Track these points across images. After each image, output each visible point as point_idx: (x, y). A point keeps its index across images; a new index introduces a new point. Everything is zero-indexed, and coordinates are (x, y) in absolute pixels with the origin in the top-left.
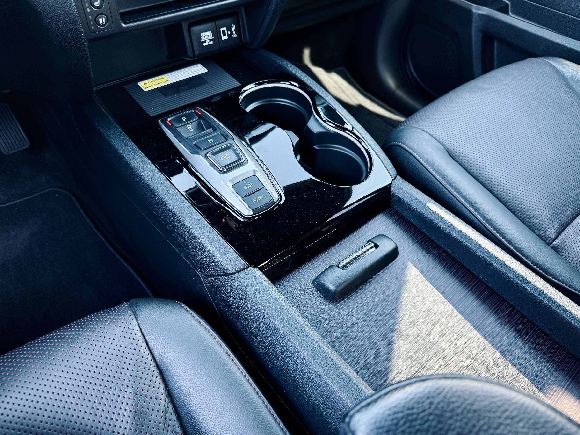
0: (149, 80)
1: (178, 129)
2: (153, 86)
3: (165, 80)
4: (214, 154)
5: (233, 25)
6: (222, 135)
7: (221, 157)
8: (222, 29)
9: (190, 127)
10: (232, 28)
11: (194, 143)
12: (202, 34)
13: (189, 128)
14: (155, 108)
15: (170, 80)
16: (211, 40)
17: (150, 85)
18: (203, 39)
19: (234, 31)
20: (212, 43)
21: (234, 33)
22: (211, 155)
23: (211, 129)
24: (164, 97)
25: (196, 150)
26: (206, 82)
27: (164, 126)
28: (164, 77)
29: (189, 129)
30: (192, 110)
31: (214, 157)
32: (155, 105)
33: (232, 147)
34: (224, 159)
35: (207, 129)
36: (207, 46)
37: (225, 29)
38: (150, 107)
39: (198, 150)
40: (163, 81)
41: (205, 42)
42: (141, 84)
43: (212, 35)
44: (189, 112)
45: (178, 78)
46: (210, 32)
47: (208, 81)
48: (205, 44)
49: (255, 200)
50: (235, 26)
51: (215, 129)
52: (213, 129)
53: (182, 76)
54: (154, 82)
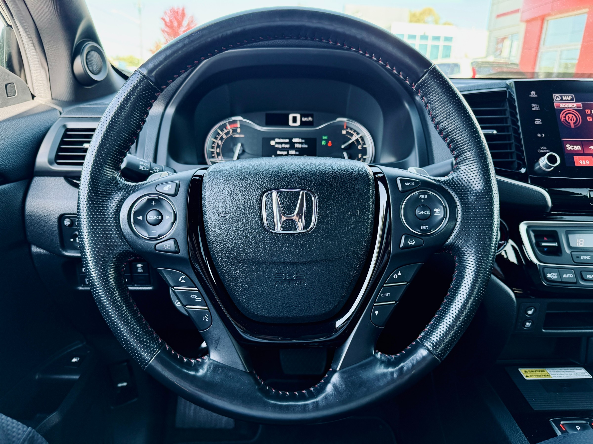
0: (531, 369)
2: (535, 376)
3: (547, 374)
14: (536, 401)
17: (531, 375)
24: (546, 392)
27: (556, 427)
28: (545, 370)
30: (586, 420)
32: (536, 397)
38: (531, 398)
40: (544, 374)
42: (522, 371)
44: (584, 421)
45: (560, 376)
53: (564, 375)
54: (535, 373)
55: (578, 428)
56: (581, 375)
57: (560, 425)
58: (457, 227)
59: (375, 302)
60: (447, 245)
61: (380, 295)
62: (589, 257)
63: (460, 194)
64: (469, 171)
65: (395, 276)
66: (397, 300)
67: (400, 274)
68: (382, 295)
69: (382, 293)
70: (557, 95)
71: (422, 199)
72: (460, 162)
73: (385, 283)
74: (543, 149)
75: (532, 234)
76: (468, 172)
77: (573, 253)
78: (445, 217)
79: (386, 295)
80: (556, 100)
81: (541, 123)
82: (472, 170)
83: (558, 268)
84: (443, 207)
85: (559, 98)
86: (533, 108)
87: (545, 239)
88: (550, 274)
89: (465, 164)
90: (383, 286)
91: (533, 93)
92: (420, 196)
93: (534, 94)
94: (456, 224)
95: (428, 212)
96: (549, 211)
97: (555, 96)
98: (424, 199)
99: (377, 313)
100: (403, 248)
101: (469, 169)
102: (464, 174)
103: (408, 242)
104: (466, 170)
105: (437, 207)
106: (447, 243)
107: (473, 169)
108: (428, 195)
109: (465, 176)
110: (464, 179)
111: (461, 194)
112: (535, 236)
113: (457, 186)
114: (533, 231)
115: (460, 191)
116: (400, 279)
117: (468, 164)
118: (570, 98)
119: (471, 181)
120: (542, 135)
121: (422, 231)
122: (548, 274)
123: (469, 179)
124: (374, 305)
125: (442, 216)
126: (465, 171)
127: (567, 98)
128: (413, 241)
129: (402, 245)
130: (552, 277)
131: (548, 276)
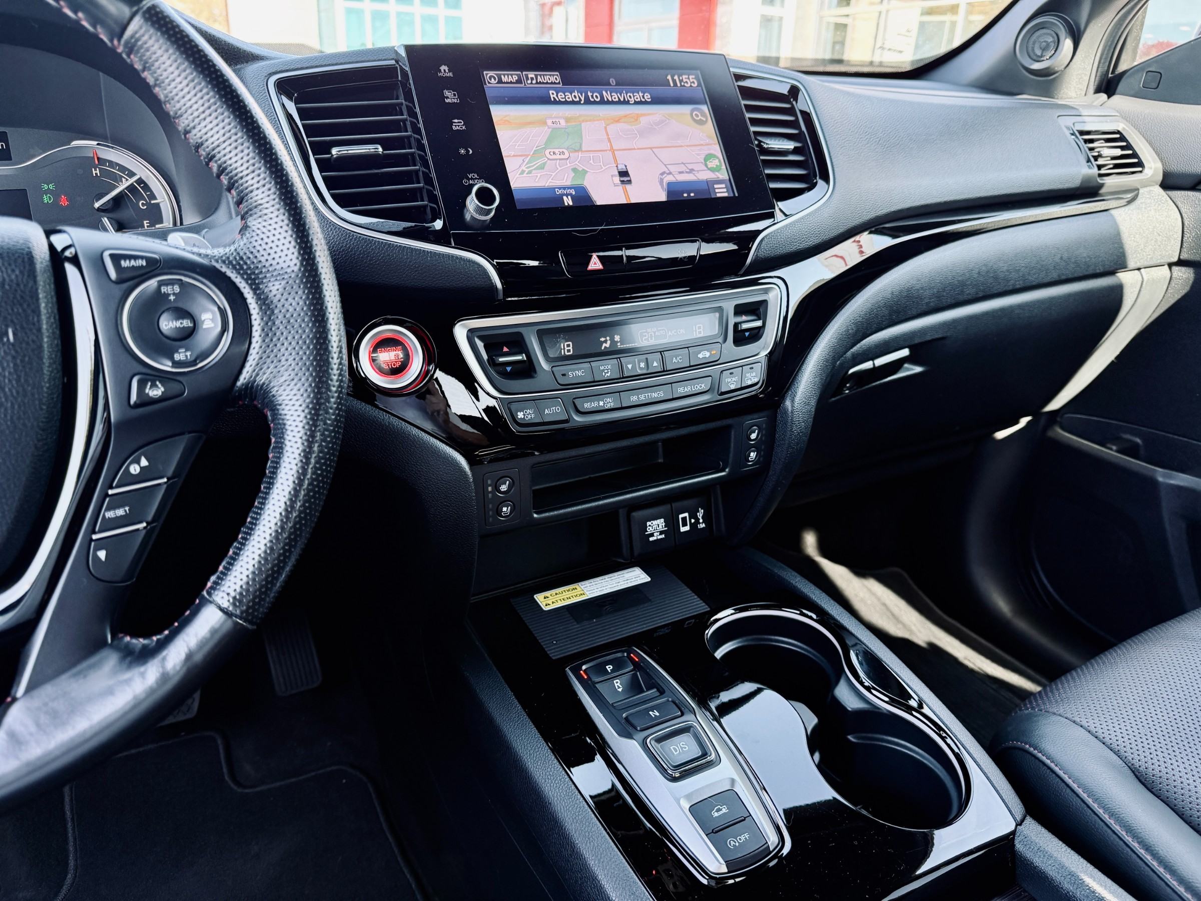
0: (553, 592)
1: (597, 686)
2: (559, 601)
3: (579, 593)
4: (659, 740)
5: (700, 509)
6: (674, 702)
7: (671, 748)
8: (681, 516)
9: (618, 684)
10: (698, 514)
11: (624, 715)
12: (648, 523)
13: (616, 685)
14: (558, 642)
15: (588, 593)
16: (661, 533)
17: (554, 600)
18: (650, 530)
19: (700, 518)
20: (663, 536)
21: (701, 521)
22: (653, 742)
23: (655, 690)
24: (575, 623)
25: (627, 729)
26: (646, 600)
27: (575, 679)
28: (577, 587)
29: (617, 688)
30: (623, 652)
31: (659, 746)
32: (558, 637)
33: (692, 729)
34: (676, 751)
35: (648, 690)
36: (655, 540)
37: (686, 515)
38: (550, 640)
39: (631, 729)
40: (575, 594)
41: (652, 535)
42: (539, 598)
43: (664, 524)
44: (619, 655)
45: (600, 589)
46: (662, 520)
47: (650, 598)
48: (651, 539)
49: (732, 843)
50: (702, 511)
51: (662, 692)
52: (658, 690)
53: (607, 587)
54: (560, 595)
55: (609, 668)
56: (634, 580)
57: (581, 672)
58: (254, 348)
59: (94, 532)
60: (240, 389)
61: (104, 515)
62: (583, 372)
63: (250, 279)
64: (264, 230)
65: (135, 469)
66: (150, 518)
67: (144, 462)
68: (110, 514)
69: (108, 509)
70: (491, 73)
71: (169, 295)
72: (247, 213)
73: (111, 487)
74: (472, 179)
75: (480, 345)
76: (263, 233)
77: (554, 369)
78: (224, 329)
79: (120, 512)
80: (489, 83)
81: (464, 127)
82: (270, 228)
83: (534, 400)
84: (219, 308)
85: (495, 79)
86: (447, 98)
87: (505, 349)
88: (522, 413)
89: (255, 216)
90: (107, 495)
91: (444, 68)
92: (164, 289)
93: (447, 71)
94: (250, 343)
95: (187, 323)
96: (501, 296)
97: (487, 74)
98: (174, 294)
99: (102, 554)
100: (137, 406)
101: (264, 227)
102: (256, 238)
103: (147, 391)
104: (258, 229)
105: (206, 310)
106: (239, 384)
107: (270, 225)
108: (181, 283)
109: (260, 242)
110: (258, 248)
111: (255, 279)
112: (485, 347)
113: (246, 263)
114: (481, 338)
115: (250, 274)
116: (145, 475)
117: (260, 217)
118: (515, 78)
119: (272, 252)
120: (469, 151)
121: (176, 364)
122: (519, 413)
123: (267, 247)
124: (91, 540)
125: (219, 328)
126: (258, 232)
127: (510, 79)
128: (159, 388)
129: (134, 398)
130: (527, 417)
131: (519, 417)
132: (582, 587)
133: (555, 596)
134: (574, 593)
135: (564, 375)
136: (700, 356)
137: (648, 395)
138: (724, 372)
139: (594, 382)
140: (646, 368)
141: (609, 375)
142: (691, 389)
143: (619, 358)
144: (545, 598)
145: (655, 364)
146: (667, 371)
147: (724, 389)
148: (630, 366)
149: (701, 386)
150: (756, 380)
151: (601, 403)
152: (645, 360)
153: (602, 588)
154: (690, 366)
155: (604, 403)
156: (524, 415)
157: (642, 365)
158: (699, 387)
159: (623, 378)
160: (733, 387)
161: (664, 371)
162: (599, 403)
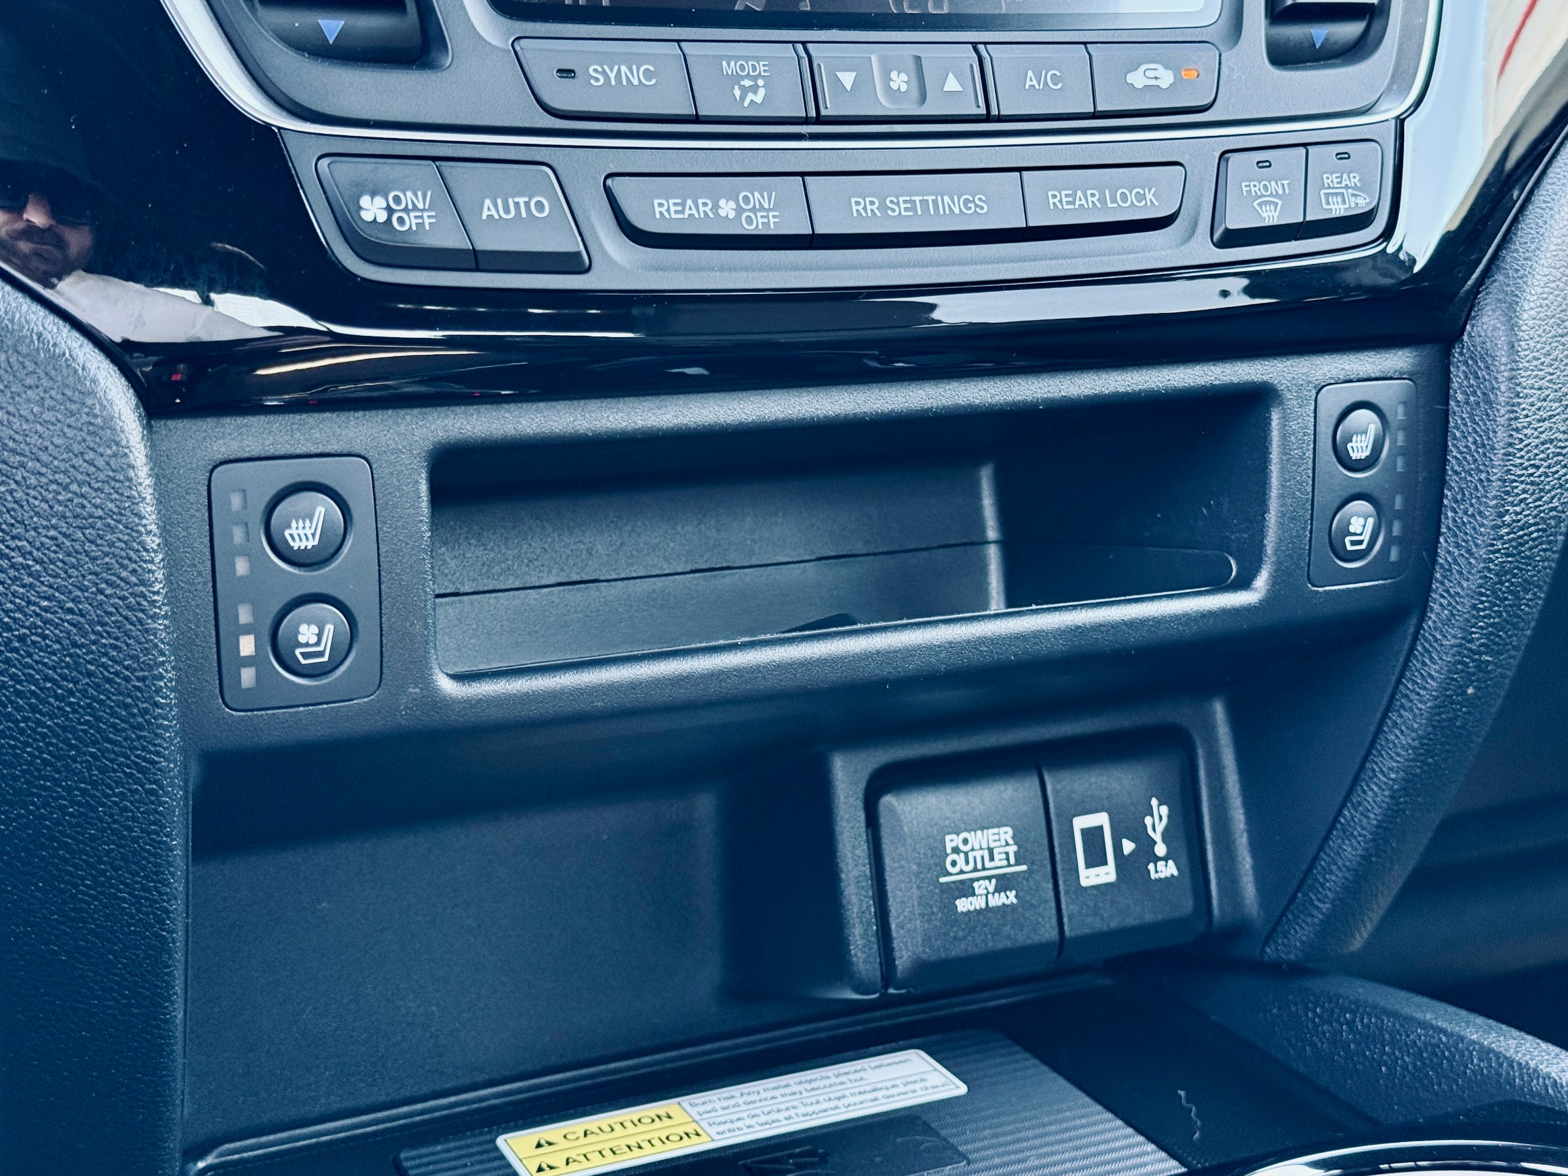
2: (594, 1157)
3: (679, 1129)
5: (1154, 802)
8: (1081, 823)
10: (1148, 820)
12: (951, 841)
15: (712, 1129)
16: (1004, 883)
17: (573, 1154)
18: (956, 869)
19: (1157, 838)
20: (1010, 898)
21: (1161, 849)
26: (947, 1154)
36: (979, 912)
37: (1101, 819)
41: (966, 889)
42: (519, 1147)
43: (1012, 849)
45: (763, 1119)
46: (1007, 833)
47: (962, 1149)
48: (963, 905)
50: (1164, 810)
53: (792, 1112)
54: (603, 1137)
62: (648, 77)
77: (527, 44)
88: (380, 202)
130: (401, 221)
131: (367, 216)
132: (693, 1111)
133: (583, 1141)
134: (662, 1129)
135: (566, 73)
136: (1137, 79)
137: (924, 203)
138: (1234, 158)
139: (696, 119)
140: (915, 94)
141: (759, 98)
142: (1102, 200)
143: (804, 43)
144: (539, 1145)
145: (952, 84)
146: (1000, 119)
147: (1235, 221)
148: (847, 79)
149: (1141, 197)
150: (1361, 204)
151: (727, 208)
152: (911, 66)
153: (774, 1116)
154: (1096, 115)
155: (739, 211)
156: (390, 211)
157: (900, 81)
158: (1131, 197)
159: (819, 120)
160: (1271, 217)
161: (988, 118)
162: (716, 207)
